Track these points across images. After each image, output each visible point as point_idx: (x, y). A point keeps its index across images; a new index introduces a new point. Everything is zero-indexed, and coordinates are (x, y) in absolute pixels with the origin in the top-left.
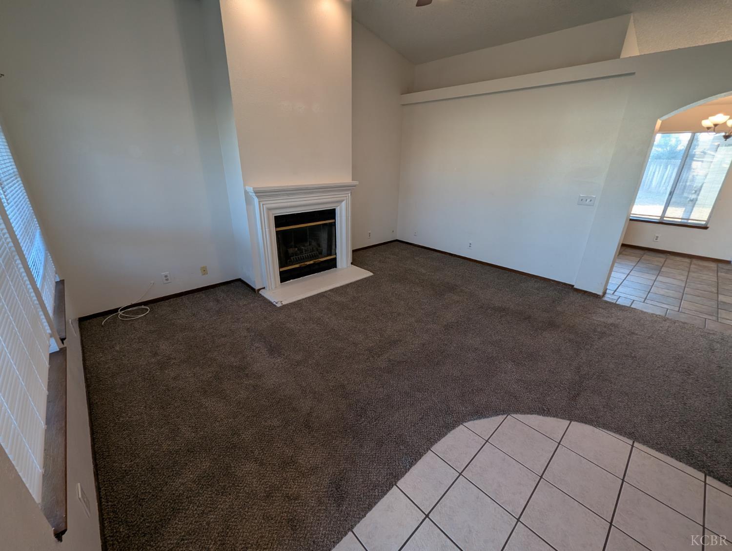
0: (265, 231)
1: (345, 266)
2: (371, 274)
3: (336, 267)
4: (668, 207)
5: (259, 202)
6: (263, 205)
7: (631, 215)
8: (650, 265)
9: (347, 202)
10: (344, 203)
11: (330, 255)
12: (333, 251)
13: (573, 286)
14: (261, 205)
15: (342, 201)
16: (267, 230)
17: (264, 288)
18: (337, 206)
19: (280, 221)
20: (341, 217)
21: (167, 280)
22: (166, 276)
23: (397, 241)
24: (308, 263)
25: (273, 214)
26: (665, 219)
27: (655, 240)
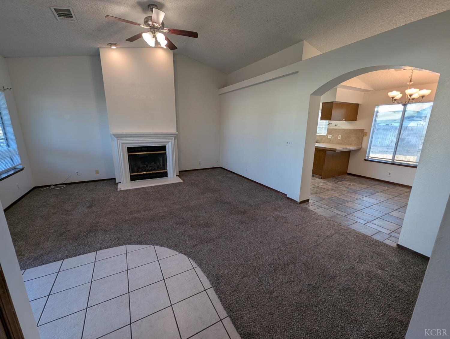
0: (120, 154)
1: (172, 176)
2: (182, 181)
3: (167, 177)
4: (395, 155)
5: (117, 140)
6: (119, 141)
7: (369, 158)
8: (372, 191)
9: (172, 142)
10: (170, 143)
11: (164, 169)
12: (166, 168)
13: (286, 195)
14: (118, 142)
15: (169, 142)
16: (121, 153)
17: (121, 183)
18: (166, 144)
19: (130, 150)
20: (169, 150)
21: (78, 174)
22: (77, 173)
23: (220, 167)
24: (148, 173)
25: (126, 146)
26: (395, 161)
27: (388, 175)
